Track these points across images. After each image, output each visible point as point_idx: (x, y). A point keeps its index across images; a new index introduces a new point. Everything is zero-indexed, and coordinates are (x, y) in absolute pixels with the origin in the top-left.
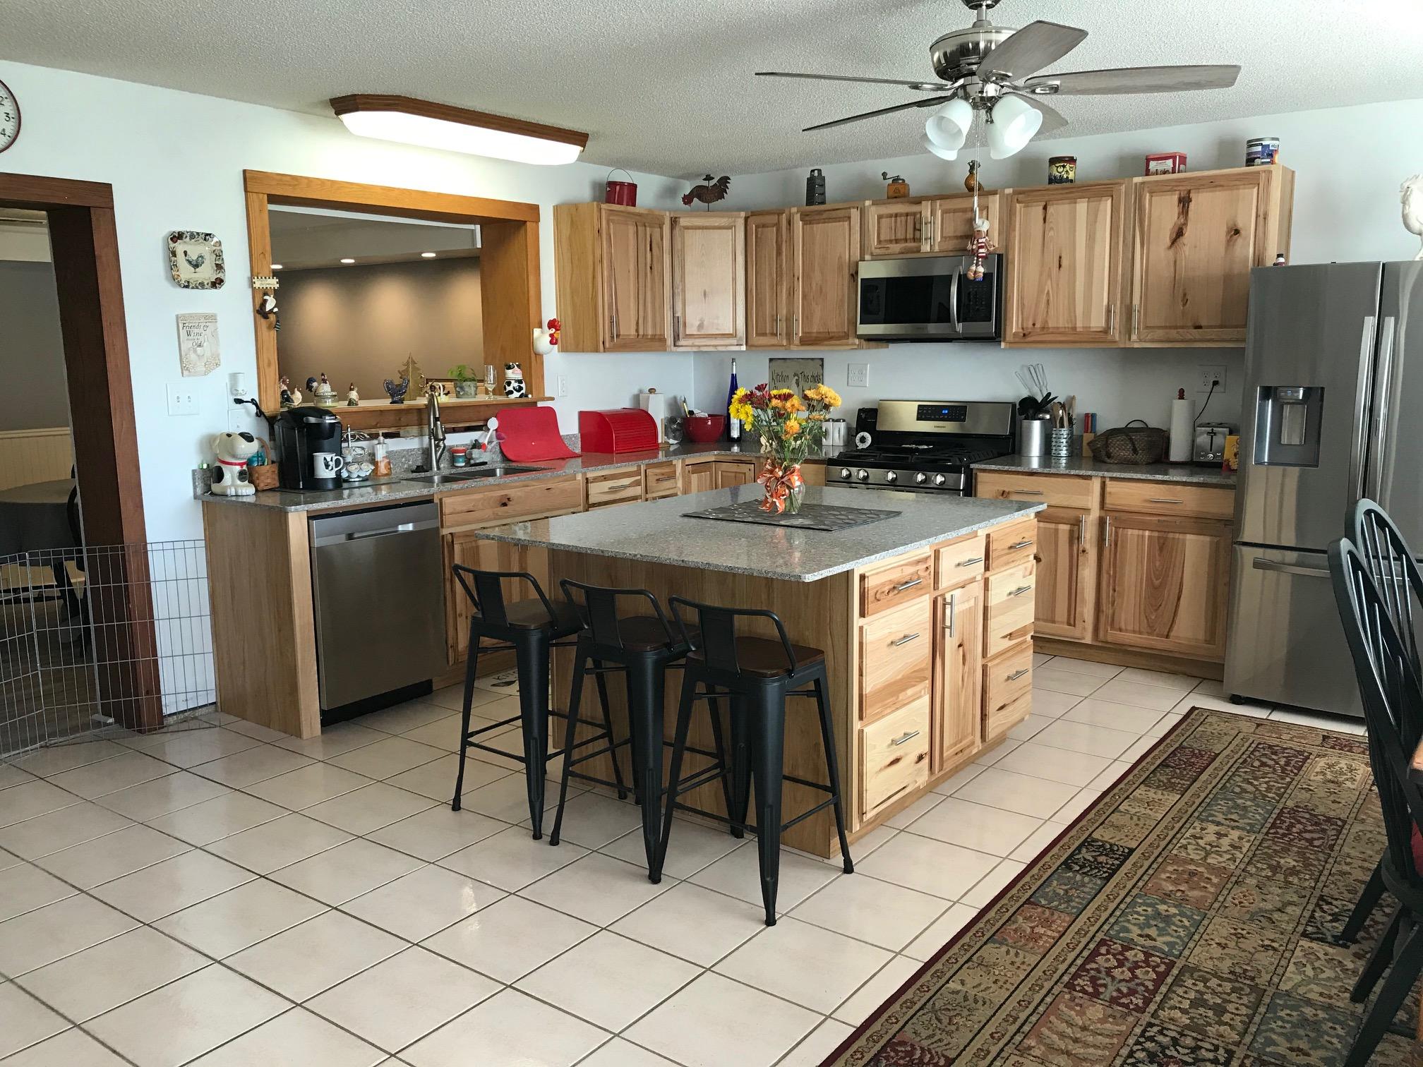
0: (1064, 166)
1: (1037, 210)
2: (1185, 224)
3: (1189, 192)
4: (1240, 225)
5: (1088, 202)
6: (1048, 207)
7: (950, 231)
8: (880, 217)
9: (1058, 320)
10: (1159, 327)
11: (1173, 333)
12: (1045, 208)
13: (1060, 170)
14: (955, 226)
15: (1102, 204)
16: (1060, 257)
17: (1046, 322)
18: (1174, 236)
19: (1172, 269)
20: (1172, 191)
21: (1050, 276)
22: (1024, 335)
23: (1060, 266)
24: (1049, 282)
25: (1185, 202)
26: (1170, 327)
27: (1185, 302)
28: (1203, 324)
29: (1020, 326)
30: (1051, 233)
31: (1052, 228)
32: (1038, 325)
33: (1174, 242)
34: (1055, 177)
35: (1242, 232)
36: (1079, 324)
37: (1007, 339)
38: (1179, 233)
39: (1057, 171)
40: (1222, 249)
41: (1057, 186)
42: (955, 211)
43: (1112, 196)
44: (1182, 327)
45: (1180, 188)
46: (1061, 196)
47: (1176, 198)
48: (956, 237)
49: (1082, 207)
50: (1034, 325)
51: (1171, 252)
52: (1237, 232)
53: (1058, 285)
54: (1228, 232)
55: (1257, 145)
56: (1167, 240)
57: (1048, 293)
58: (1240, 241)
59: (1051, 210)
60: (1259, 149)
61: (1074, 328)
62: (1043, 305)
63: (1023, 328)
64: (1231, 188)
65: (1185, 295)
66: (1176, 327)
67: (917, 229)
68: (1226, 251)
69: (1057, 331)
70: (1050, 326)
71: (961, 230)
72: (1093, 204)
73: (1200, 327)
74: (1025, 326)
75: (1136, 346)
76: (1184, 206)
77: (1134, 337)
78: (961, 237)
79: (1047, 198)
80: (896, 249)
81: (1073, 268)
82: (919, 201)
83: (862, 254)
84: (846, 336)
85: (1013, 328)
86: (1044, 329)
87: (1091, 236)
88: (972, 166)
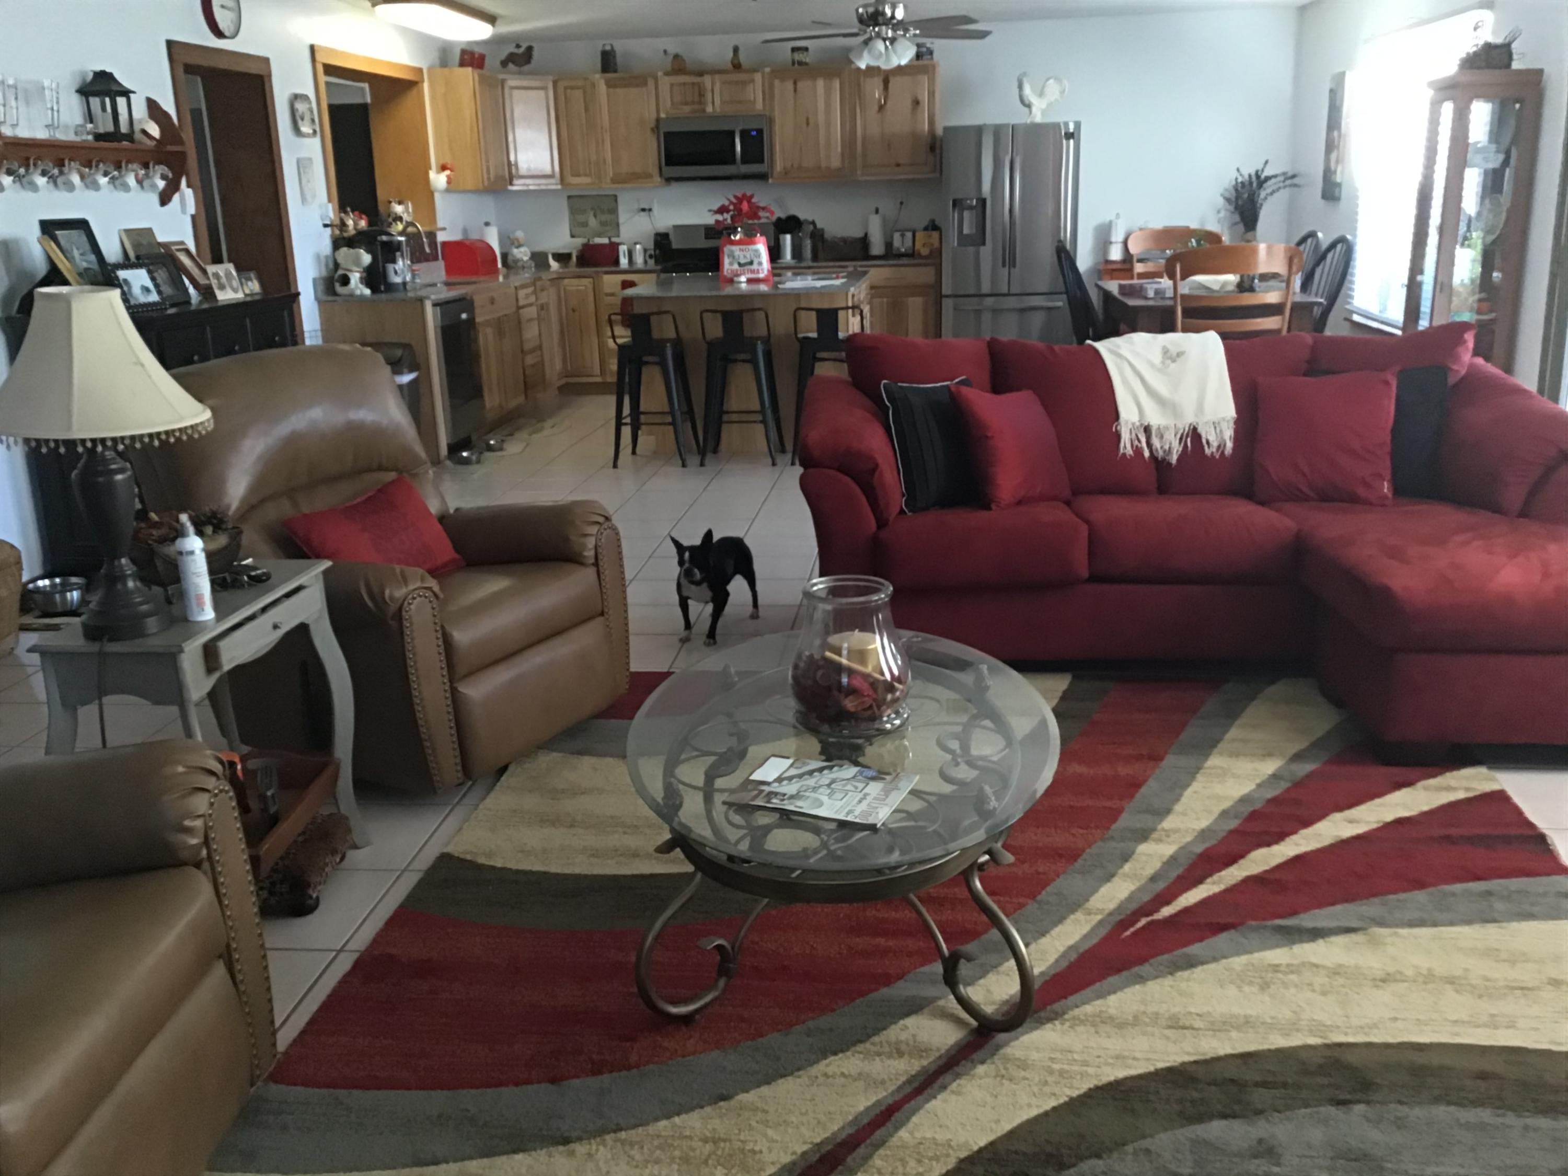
0: (803, 53)
1: (789, 85)
2: (887, 97)
3: (888, 76)
4: (920, 98)
5: (825, 80)
6: (798, 82)
7: (726, 97)
8: (672, 85)
9: (809, 162)
10: (875, 166)
11: (883, 170)
12: (795, 83)
13: (801, 56)
14: (730, 94)
15: (834, 81)
16: (808, 118)
17: (801, 163)
18: (880, 105)
19: (881, 129)
20: (877, 75)
21: (801, 131)
22: (787, 174)
23: (808, 124)
24: (801, 136)
25: (886, 82)
26: (882, 166)
27: (889, 149)
28: (901, 163)
29: (783, 167)
30: (800, 101)
31: (800, 98)
32: (796, 166)
33: (881, 111)
34: (798, 61)
35: (920, 103)
36: (823, 164)
37: (774, 176)
38: (884, 103)
39: (798, 56)
40: (910, 115)
41: (799, 67)
42: (729, 83)
43: (840, 77)
44: (889, 166)
45: (882, 73)
46: (809, 75)
47: (880, 79)
48: (732, 102)
49: (820, 83)
50: (792, 166)
51: (879, 119)
52: (918, 103)
53: (807, 137)
54: (913, 103)
55: (924, 47)
56: (876, 108)
57: (801, 142)
58: (919, 109)
59: (800, 85)
60: (925, 49)
61: (820, 168)
62: (798, 150)
64: (913, 74)
65: (889, 144)
66: (885, 166)
67: (701, 95)
68: (912, 116)
69: (808, 170)
70: (803, 167)
71: (736, 96)
72: (828, 82)
73: (898, 165)
74: (786, 167)
75: (860, 179)
76: (885, 85)
77: (859, 172)
78: (735, 102)
79: (796, 76)
80: (687, 109)
81: (817, 126)
82: (700, 74)
83: (658, 112)
84: (649, 176)
85: (779, 167)
86: (800, 167)
87: (828, 104)
88: (736, 50)
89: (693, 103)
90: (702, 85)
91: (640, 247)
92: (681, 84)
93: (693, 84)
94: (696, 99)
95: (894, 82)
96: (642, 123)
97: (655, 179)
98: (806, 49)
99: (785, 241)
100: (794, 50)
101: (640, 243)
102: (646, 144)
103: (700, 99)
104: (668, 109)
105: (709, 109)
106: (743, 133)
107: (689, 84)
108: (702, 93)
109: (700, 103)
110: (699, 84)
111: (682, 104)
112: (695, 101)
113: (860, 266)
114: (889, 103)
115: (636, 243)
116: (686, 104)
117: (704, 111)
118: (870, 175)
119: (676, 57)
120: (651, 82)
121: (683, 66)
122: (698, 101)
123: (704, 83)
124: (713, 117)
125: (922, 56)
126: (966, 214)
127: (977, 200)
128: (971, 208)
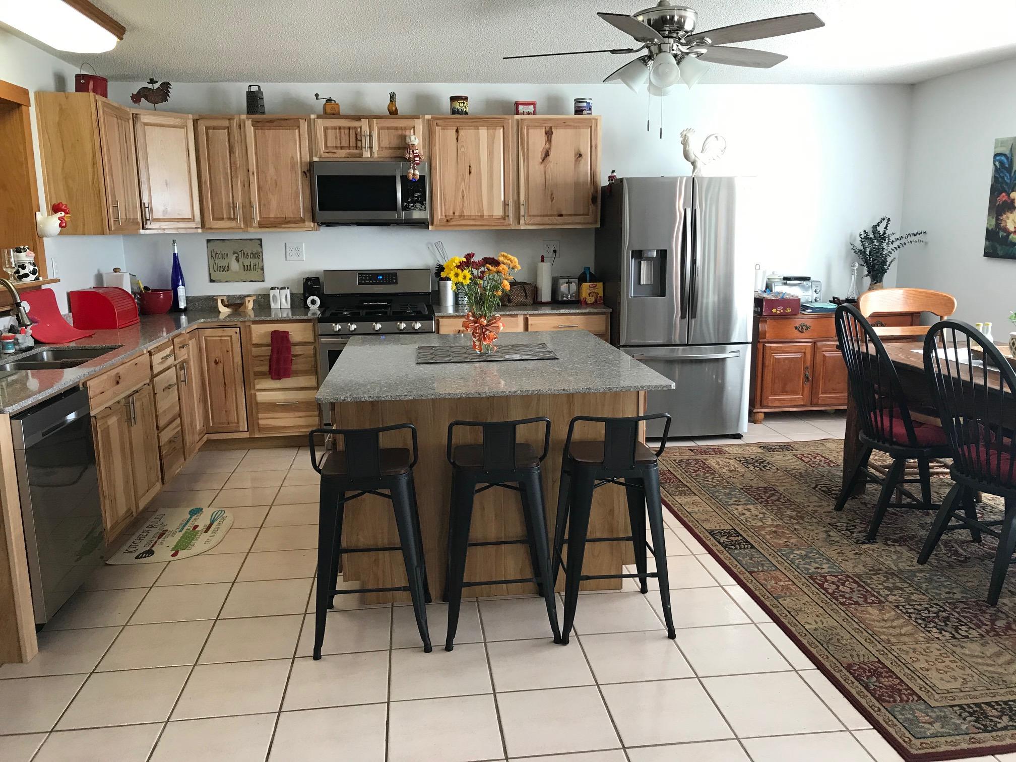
0: (464, 103)
1: (452, 132)
2: (550, 148)
3: (551, 128)
4: (582, 152)
5: (487, 129)
6: (459, 131)
7: (385, 143)
8: (326, 129)
9: (471, 210)
10: (538, 216)
11: (546, 219)
12: (457, 131)
13: (461, 105)
14: (389, 139)
15: (497, 131)
16: (470, 167)
17: (463, 212)
18: (543, 156)
19: (544, 178)
20: (540, 127)
21: (463, 179)
22: (447, 221)
23: (470, 173)
24: (463, 184)
25: (549, 134)
26: (544, 216)
27: (552, 199)
28: (564, 213)
29: (444, 214)
30: (463, 150)
31: (463, 146)
32: (457, 214)
33: (543, 160)
34: (458, 110)
35: (583, 155)
36: (486, 213)
37: (435, 223)
38: (547, 154)
39: (458, 106)
40: (573, 167)
41: (459, 116)
42: (388, 128)
43: (503, 127)
44: (551, 215)
45: (545, 125)
46: (470, 124)
47: (543, 131)
48: (390, 148)
49: (483, 132)
50: (454, 213)
51: (542, 166)
52: (580, 155)
53: (469, 187)
54: (576, 155)
55: (584, 102)
56: (539, 157)
57: (463, 191)
58: (582, 161)
59: (461, 133)
60: (585, 104)
61: (482, 216)
62: (460, 197)
63: (446, 216)
64: (575, 127)
65: (552, 195)
66: (547, 216)
68: (575, 168)
69: (470, 218)
70: (465, 214)
71: (395, 142)
72: (491, 131)
73: (561, 215)
74: (447, 214)
75: (522, 228)
76: (548, 136)
77: (522, 222)
78: (395, 148)
79: (458, 124)
80: (342, 154)
81: (479, 174)
82: (358, 118)
83: (311, 156)
84: (303, 220)
85: (439, 215)
86: (462, 216)
87: (491, 154)
88: (393, 96)
89: (349, 147)
90: (359, 130)
91: (288, 292)
92: (335, 128)
93: (349, 128)
94: (353, 143)
95: (557, 134)
96: (293, 167)
97: (307, 224)
98: (466, 99)
99: (445, 287)
100: (453, 99)
101: (288, 288)
102: (298, 188)
103: (356, 144)
104: (322, 152)
105: (366, 154)
106: (404, 179)
107: (344, 128)
108: (359, 138)
109: (357, 148)
110: (355, 128)
111: (336, 147)
112: (351, 145)
113: (531, 315)
114: (552, 154)
115: (283, 288)
116: (342, 148)
117: (361, 156)
118: (532, 225)
119: (329, 100)
120: (304, 125)
121: (337, 110)
122: (355, 145)
123: (361, 128)
124: (367, 163)
125: (582, 111)
126: (644, 265)
127: (657, 251)
128: (649, 259)
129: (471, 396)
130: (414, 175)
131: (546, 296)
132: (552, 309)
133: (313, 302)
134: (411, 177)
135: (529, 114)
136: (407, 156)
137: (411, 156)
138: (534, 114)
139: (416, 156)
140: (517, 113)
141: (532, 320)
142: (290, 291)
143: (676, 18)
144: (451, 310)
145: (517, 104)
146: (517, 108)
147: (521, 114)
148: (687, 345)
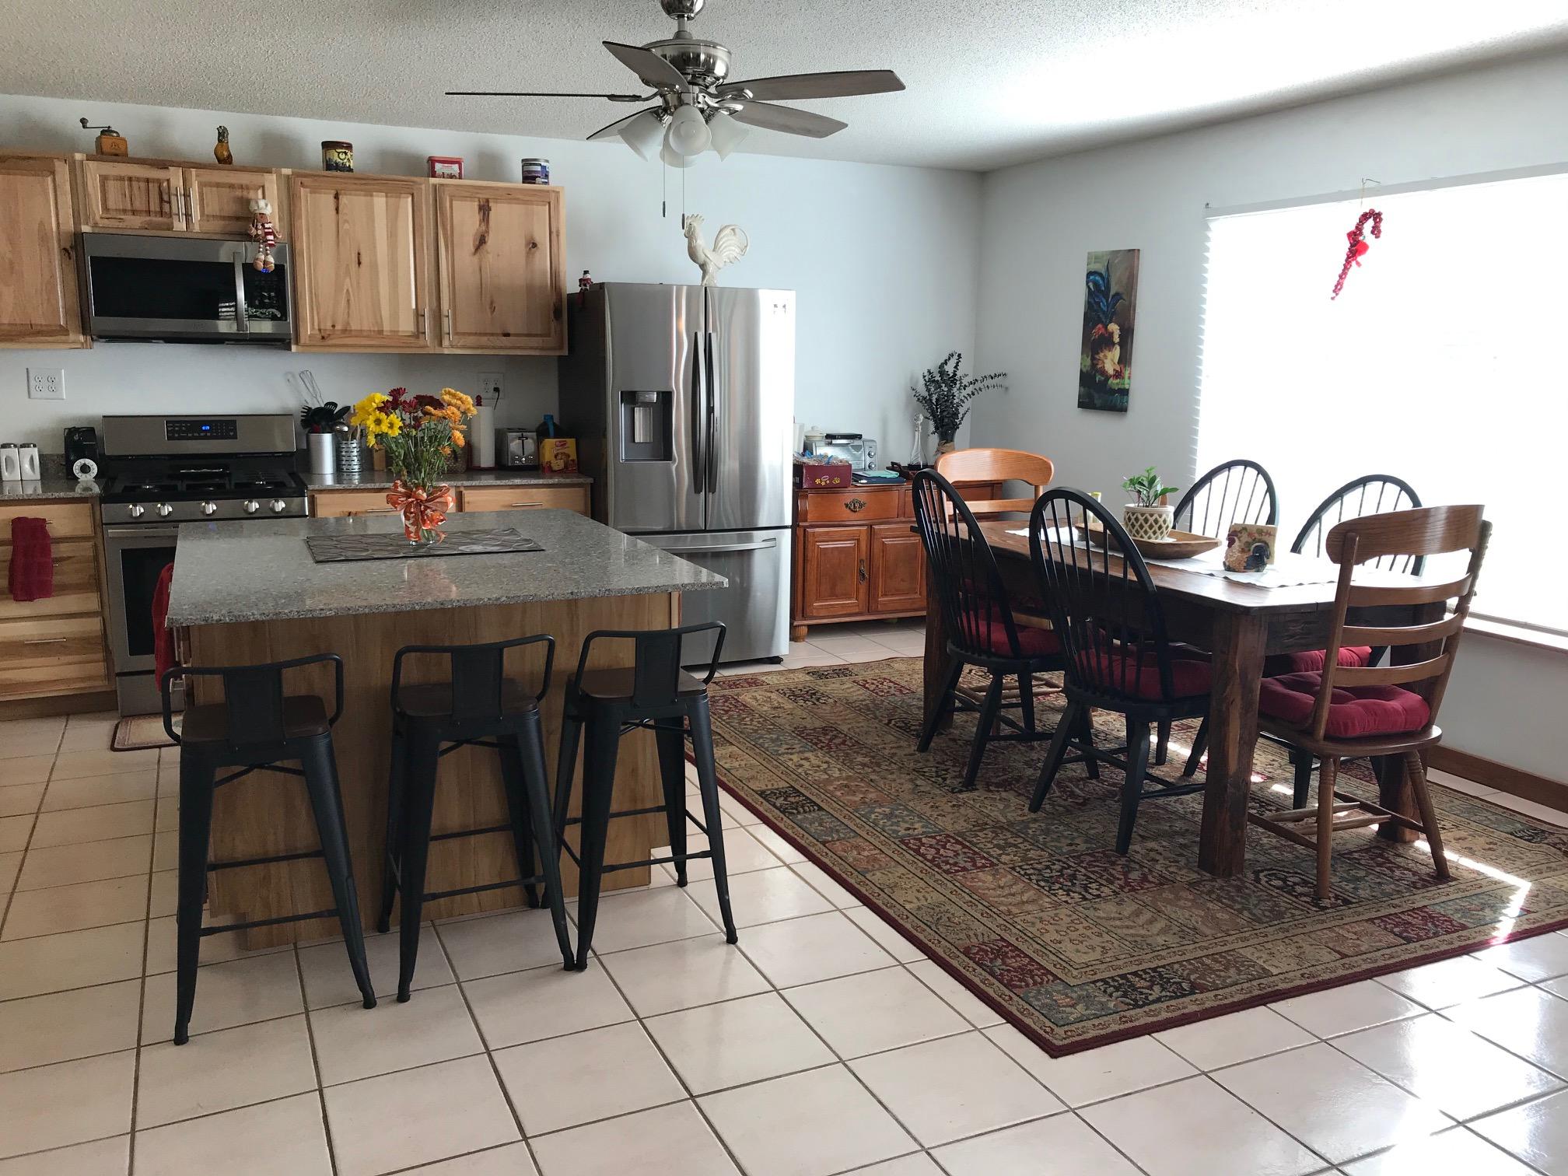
0: (346, 153)
1: (328, 199)
2: (487, 232)
3: (487, 201)
4: (537, 240)
5: (387, 197)
6: (340, 197)
7: (213, 208)
8: (104, 179)
9: (361, 321)
10: (470, 334)
11: (484, 340)
12: (336, 197)
13: (342, 156)
14: (219, 203)
15: (402, 201)
16: (359, 254)
17: (348, 323)
18: (477, 243)
19: (478, 277)
20: (471, 198)
21: (348, 273)
22: (323, 338)
23: (359, 263)
24: (348, 280)
25: (485, 209)
26: (481, 334)
27: (493, 310)
28: (511, 331)
29: (316, 327)
30: (346, 226)
31: (346, 221)
32: (339, 327)
33: (477, 249)
34: (336, 163)
35: (539, 246)
36: (387, 327)
37: (302, 341)
38: (482, 241)
39: (336, 156)
40: (522, 260)
41: (339, 173)
42: (218, 185)
43: (413, 195)
44: (492, 334)
45: (478, 196)
46: (355, 186)
47: (476, 203)
48: (223, 218)
49: (380, 201)
50: (333, 326)
51: (475, 259)
52: (535, 245)
53: (358, 283)
54: (527, 244)
55: (536, 164)
56: (470, 246)
57: (348, 290)
58: (538, 254)
59: (343, 200)
60: (539, 168)
61: (381, 332)
62: (343, 303)
63: (320, 330)
64: (526, 202)
65: (492, 303)
66: (485, 334)
67: (164, 197)
68: (527, 263)
69: (360, 334)
70: (353, 329)
71: (231, 209)
72: (392, 200)
73: (507, 335)
74: (322, 327)
75: (446, 352)
76: (484, 214)
77: (446, 343)
78: (230, 218)
79: (338, 187)
80: (136, 221)
81: (374, 266)
82: (163, 165)
83: (77, 223)
84: (64, 331)
85: (308, 330)
86: (346, 331)
87: (392, 234)
88: (222, 134)
89: (149, 212)
90: (165, 184)
91: (35, 452)
92: (121, 179)
93: (148, 181)
94: (154, 206)
95: (498, 211)
96: (44, 238)
97: (72, 337)
98: (349, 147)
99: (320, 443)
100: (328, 146)
101: (35, 446)
102: (53, 276)
103: (161, 208)
104: (97, 218)
105: (180, 225)
106: (249, 269)
107: (138, 180)
108: (166, 198)
109: (161, 213)
110: (159, 182)
111: (125, 211)
112: (152, 208)
113: (467, 487)
114: (491, 240)
115: (23, 446)
116: (134, 212)
117: (170, 227)
118: (464, 347)
119: (107, 132)
120: (63, 171)
121: (122, 148)
122: (158, 209)
123: (168, 180)
124: (181, 239)
125: (534, 178)
126: (639, 413)
127: (658, 393)
128: (646, 405)
129: (427, 607)
130: (265, 262)
131: (486, 457)
132: (497, 478)
133: (85, 469)
134: (261, 265)
135: (451, 177)
136: (253, 231)
137: (260, 232)
138: (460, 178)
139: (270, 234)
140: (433, 174)
141: (469, 496)
142: (39, 451)
143: (702, 57)
144: (329, 480)
145: (432, 161)
146: (433, 167)
147: (439, 177)
148: (705, 531)
